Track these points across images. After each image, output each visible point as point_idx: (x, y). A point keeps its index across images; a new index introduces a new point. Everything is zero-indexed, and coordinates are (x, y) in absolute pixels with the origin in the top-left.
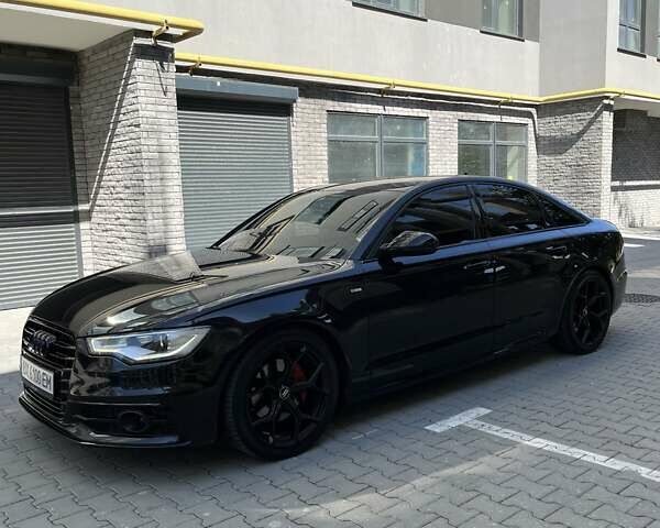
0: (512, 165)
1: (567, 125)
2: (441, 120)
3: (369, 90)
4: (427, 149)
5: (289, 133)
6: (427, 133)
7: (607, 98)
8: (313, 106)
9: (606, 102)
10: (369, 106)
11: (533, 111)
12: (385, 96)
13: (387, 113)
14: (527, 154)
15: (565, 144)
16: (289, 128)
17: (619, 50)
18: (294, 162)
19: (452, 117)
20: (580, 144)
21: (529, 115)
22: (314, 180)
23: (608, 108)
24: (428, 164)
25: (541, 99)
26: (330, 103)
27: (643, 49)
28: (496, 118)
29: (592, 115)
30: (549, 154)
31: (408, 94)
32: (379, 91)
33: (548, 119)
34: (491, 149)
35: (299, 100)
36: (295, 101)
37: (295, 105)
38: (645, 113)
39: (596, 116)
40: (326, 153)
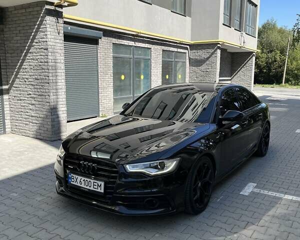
0: (179, 70)
1: (202, 54)
2: (156, 50)
3: (129, 34)
4: (151, 62)
5: (97, 52)
6: (151, 55)
7: (219, 44)
8: (107, 41)
9: (218, 45)
10: (129, 42)
11: (188, 47)
12: (136, 37)
13: (135, 45)
14: (185, 66)
15: (201, 62)
16: (97, 51)
17: (223, 24)
18: (99, 67)
19: (159, 48)
20: (208, 62)
21: (187, 49)
22: (107, 75)
23: (219, 48)
24: (151, 69)
25: (192, 42)
26: (114, 39)
27: (230, 24)
28: (175, 50)
29: (213, 51)
30: (194, 66)
31: (144, 37)
32: (133, 35)
33: (194, 51)
34: (173, 63)
35: (103, 38)
36: (101, 38)
37: (100, 40)
38: (227, 50)
39: (215, 51)
40: (112, 63)
